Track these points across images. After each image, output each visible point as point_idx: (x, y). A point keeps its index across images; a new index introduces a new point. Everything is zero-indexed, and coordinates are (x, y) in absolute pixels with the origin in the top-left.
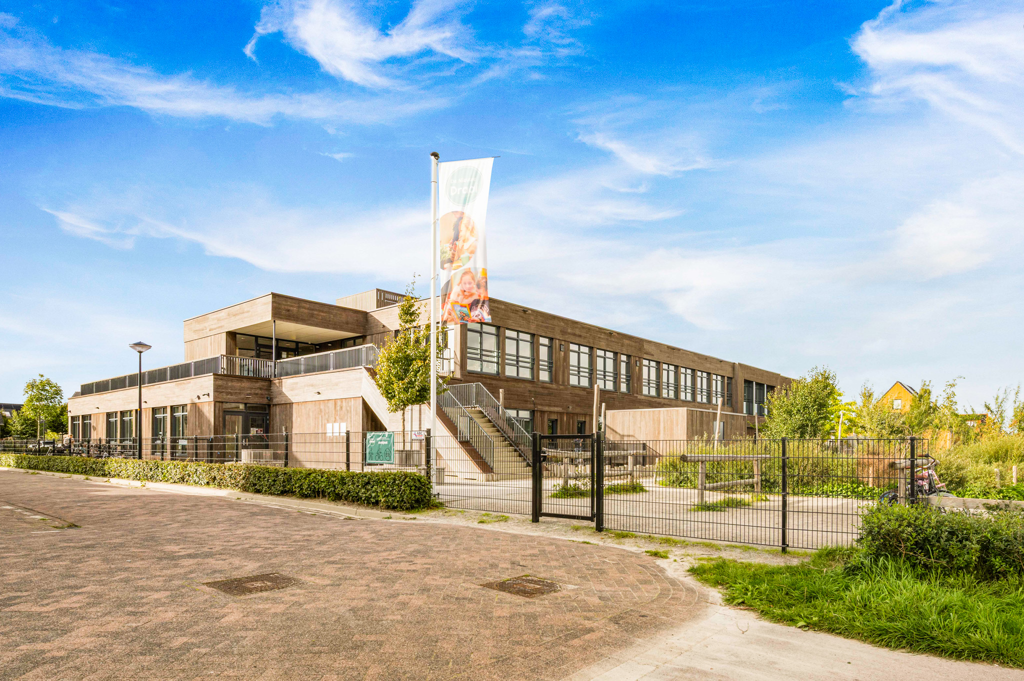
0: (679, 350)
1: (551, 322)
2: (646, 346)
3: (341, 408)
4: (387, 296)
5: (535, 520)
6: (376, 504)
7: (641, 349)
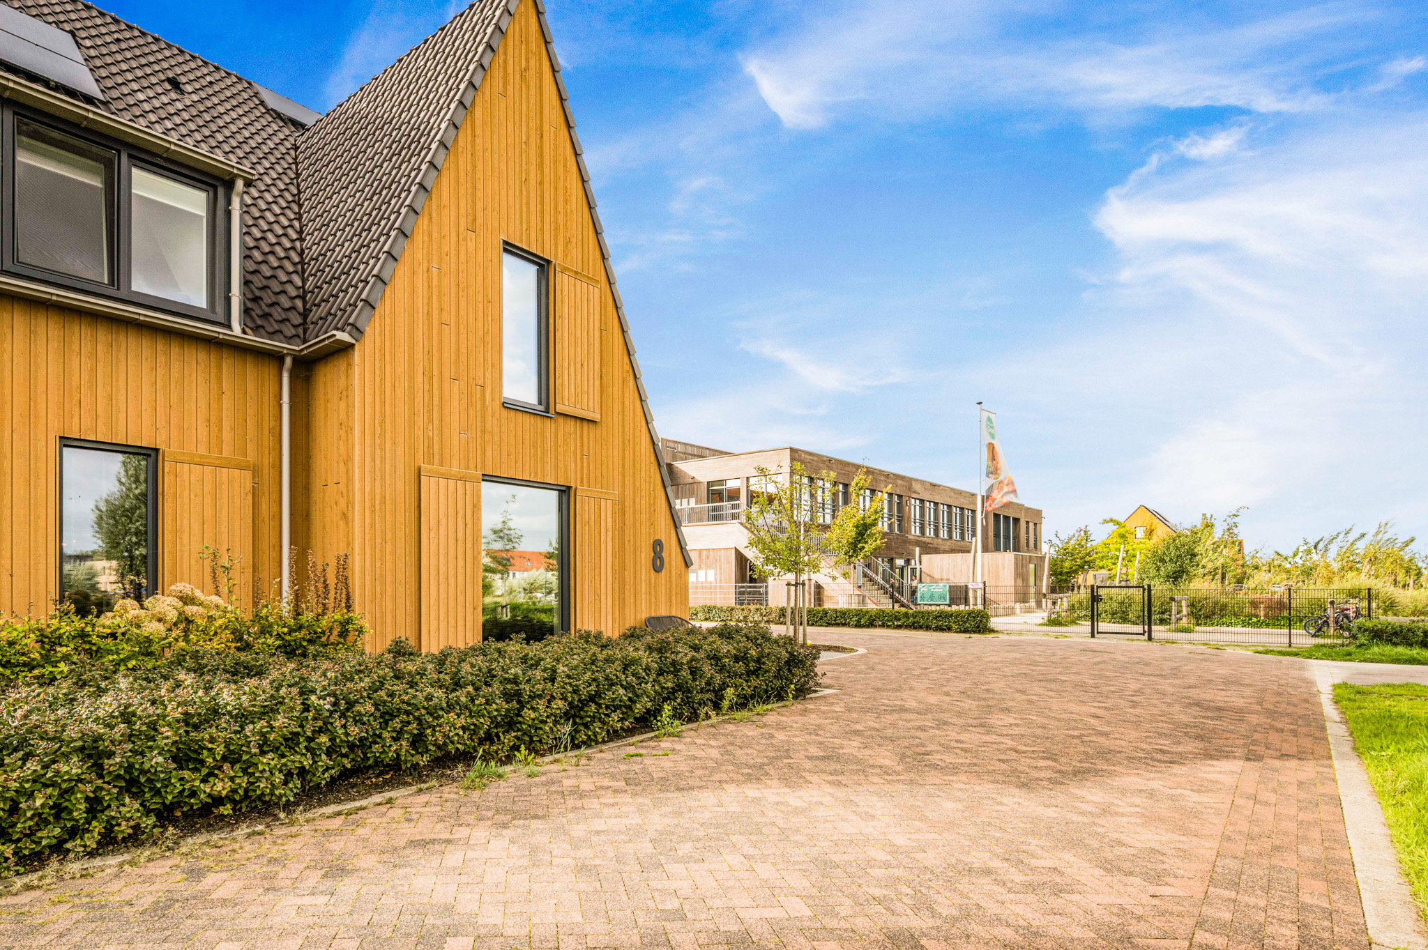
0: (939, 486)
1: (847, 469)
2: (914, 485)
3: (708, 557)
4: (669, 444)
5: (1093, 636)
6: (949, 629)
7: (910, 488)
